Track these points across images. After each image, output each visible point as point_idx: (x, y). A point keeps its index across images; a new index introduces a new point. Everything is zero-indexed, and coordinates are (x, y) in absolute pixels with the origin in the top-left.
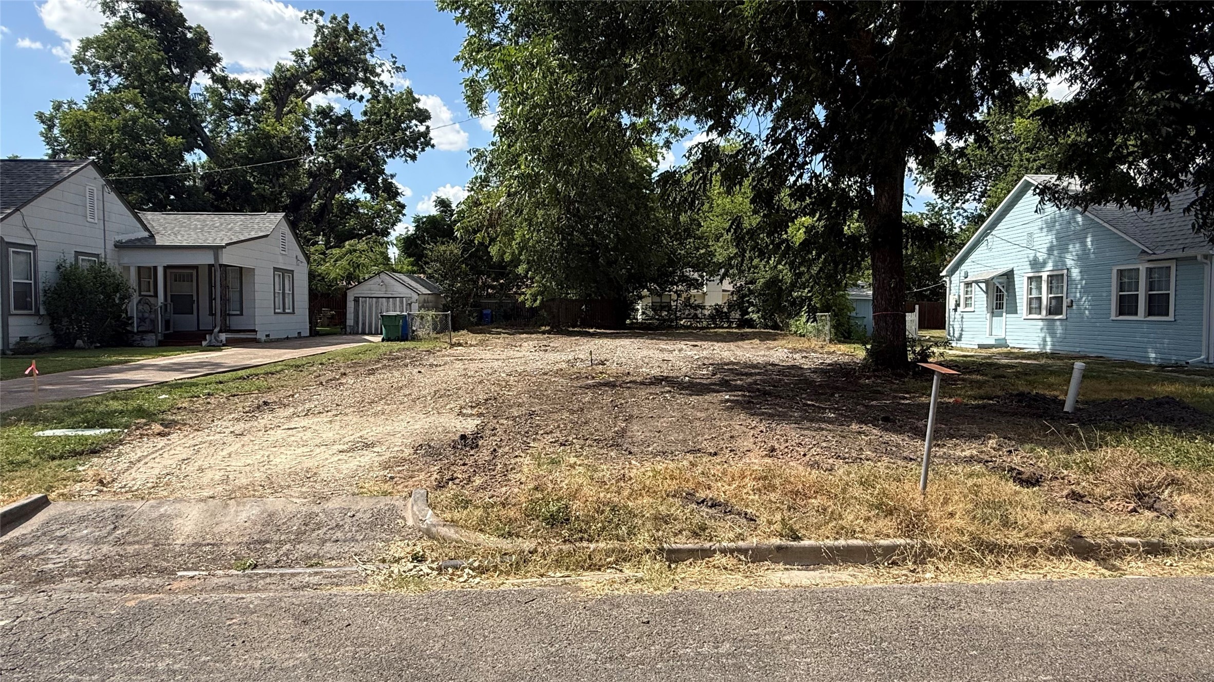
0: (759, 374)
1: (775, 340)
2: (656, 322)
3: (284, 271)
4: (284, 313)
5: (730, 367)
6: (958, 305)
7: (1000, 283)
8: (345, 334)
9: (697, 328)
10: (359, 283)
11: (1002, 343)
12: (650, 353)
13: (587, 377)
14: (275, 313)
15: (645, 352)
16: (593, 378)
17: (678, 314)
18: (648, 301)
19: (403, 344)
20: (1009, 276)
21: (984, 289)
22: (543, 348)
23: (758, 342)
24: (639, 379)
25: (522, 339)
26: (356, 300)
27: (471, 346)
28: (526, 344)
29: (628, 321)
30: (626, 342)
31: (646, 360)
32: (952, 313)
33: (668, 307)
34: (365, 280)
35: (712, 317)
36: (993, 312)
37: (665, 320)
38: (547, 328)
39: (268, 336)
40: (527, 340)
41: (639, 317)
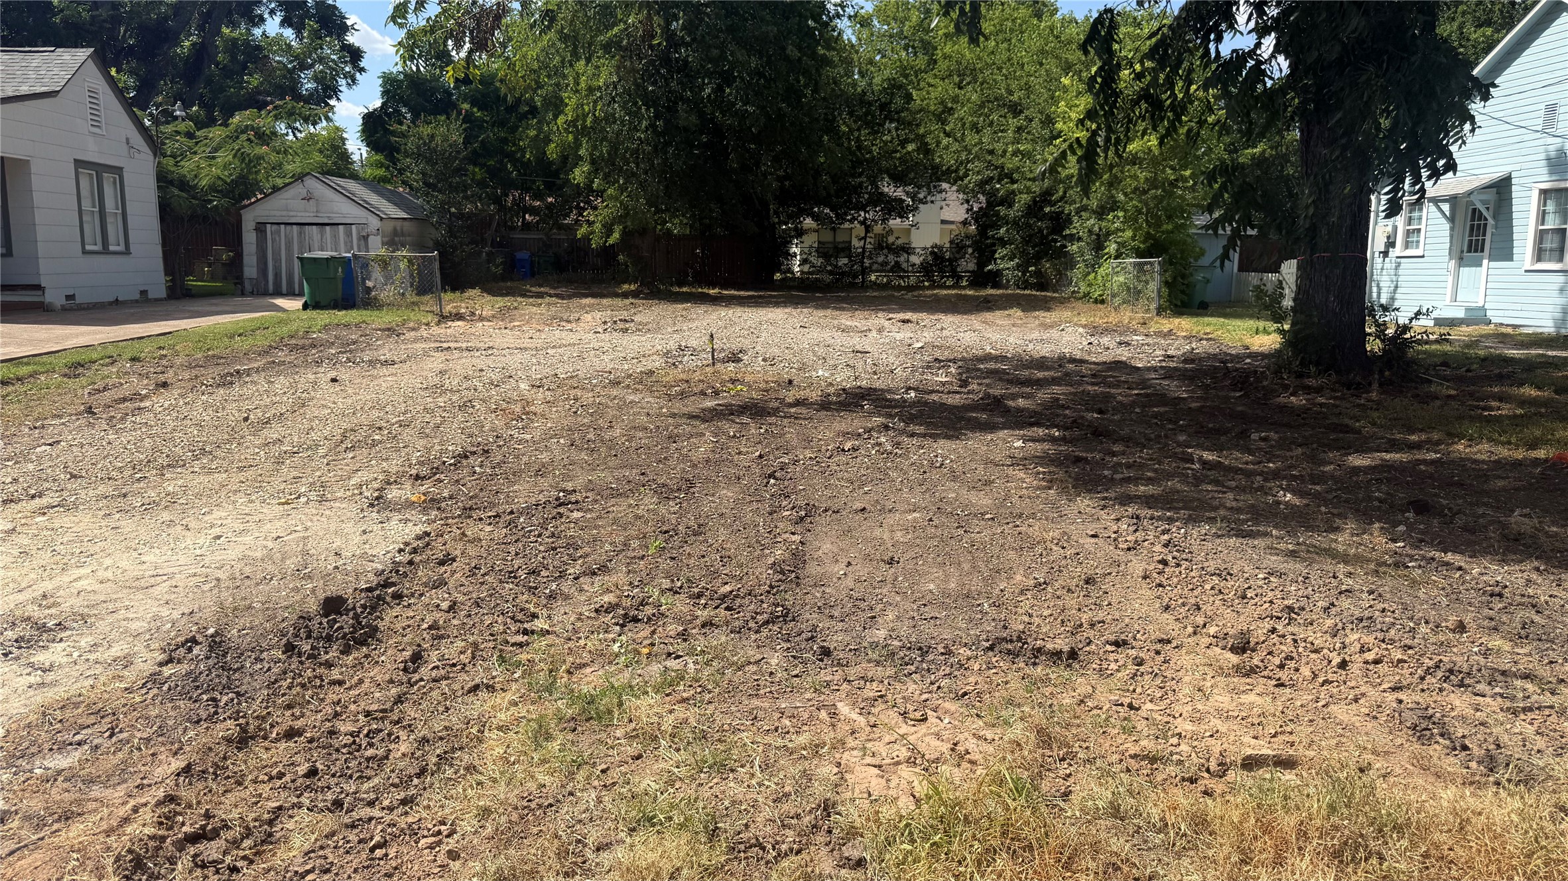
0: (1054, 381)
1: (1048, 309)
2: (828, 278)
3: (100, 169)
4: (105, 251)
5: (992, 365)
6: (1391, 244)
7: (1483, 202)
8: (243, 294)
9: (899, 288)
10: (266, 196)
11: (1477, 317)
12: (826, 335)
13: (703, 393)
14: (85, 252)
15: (815, 334)
16: (717, 393)
17: (867, 262)
18: (810, 240)
19: (341, 316)
20: (1502, 188)
21: (1448, 214)
22: (621, 325)
23: (1019, 313)
24: (814, 396)
25: (583, 307)
26: (260, 228)
27: (482, 319)
28: (588, 317)
29: (778, 276)
30: (777, 314)
31: (821, 351)
32: (1378, 260)
33: (846, 249)
34: (276, 189)
35: (926, 269)
36: (1461, 259)
37: (843, 274)
38: (632, 287)
39: (69, 297)
40: (591, 309)
41: (797, 269)
